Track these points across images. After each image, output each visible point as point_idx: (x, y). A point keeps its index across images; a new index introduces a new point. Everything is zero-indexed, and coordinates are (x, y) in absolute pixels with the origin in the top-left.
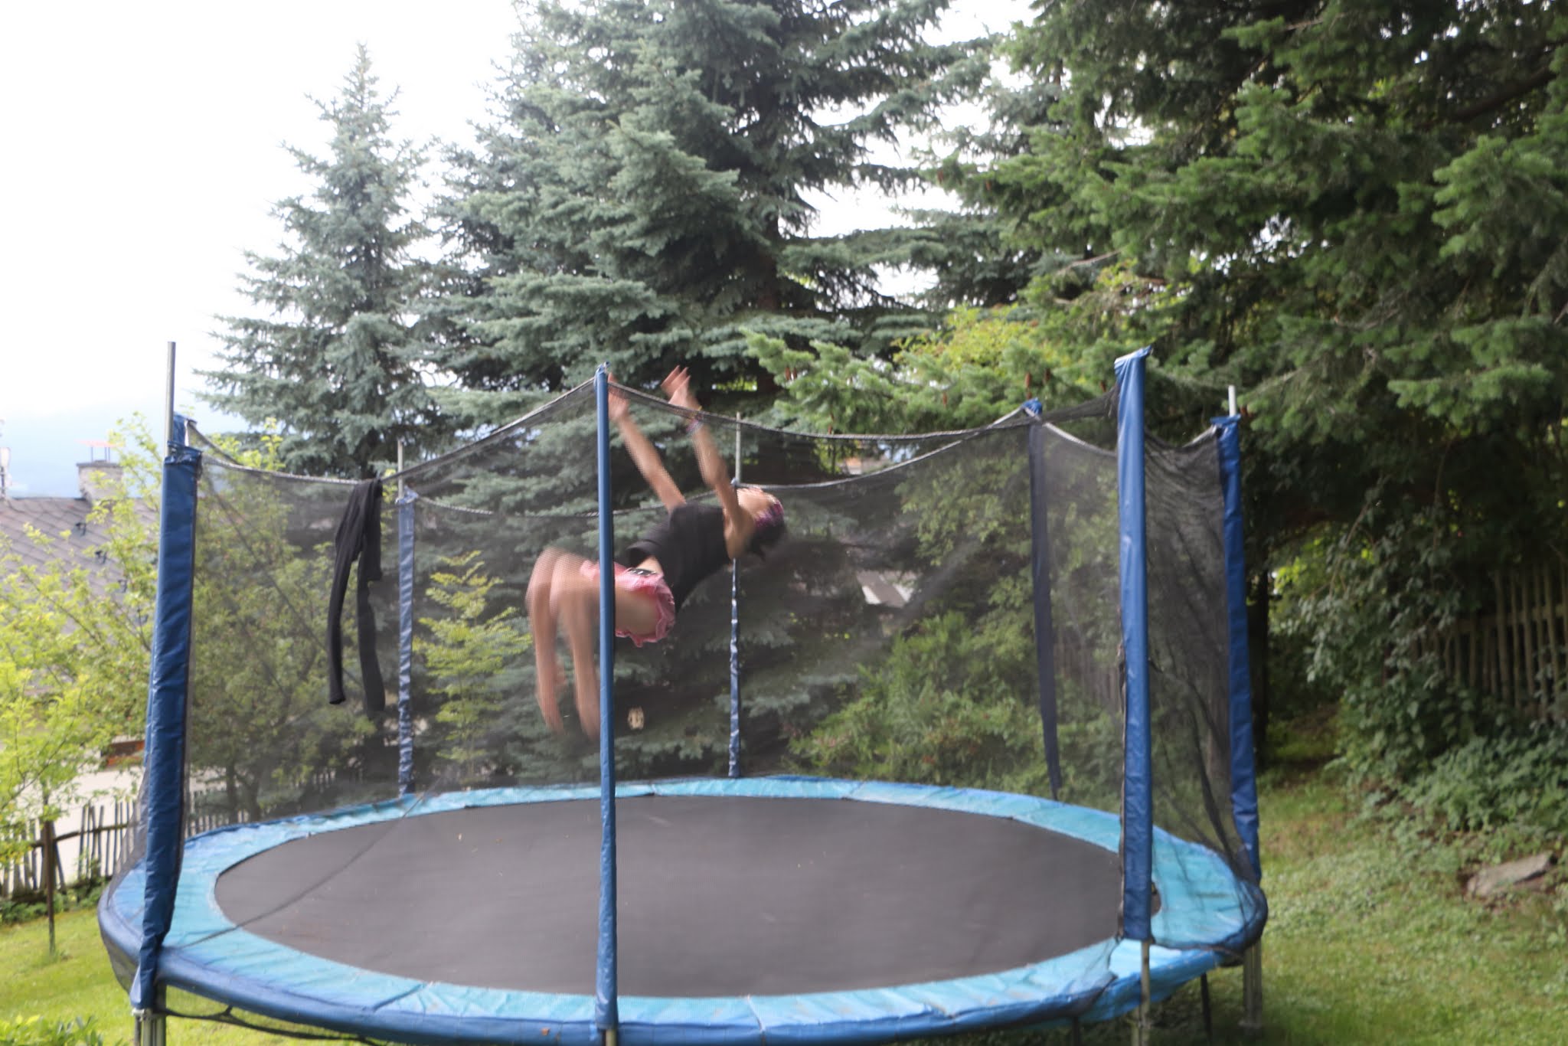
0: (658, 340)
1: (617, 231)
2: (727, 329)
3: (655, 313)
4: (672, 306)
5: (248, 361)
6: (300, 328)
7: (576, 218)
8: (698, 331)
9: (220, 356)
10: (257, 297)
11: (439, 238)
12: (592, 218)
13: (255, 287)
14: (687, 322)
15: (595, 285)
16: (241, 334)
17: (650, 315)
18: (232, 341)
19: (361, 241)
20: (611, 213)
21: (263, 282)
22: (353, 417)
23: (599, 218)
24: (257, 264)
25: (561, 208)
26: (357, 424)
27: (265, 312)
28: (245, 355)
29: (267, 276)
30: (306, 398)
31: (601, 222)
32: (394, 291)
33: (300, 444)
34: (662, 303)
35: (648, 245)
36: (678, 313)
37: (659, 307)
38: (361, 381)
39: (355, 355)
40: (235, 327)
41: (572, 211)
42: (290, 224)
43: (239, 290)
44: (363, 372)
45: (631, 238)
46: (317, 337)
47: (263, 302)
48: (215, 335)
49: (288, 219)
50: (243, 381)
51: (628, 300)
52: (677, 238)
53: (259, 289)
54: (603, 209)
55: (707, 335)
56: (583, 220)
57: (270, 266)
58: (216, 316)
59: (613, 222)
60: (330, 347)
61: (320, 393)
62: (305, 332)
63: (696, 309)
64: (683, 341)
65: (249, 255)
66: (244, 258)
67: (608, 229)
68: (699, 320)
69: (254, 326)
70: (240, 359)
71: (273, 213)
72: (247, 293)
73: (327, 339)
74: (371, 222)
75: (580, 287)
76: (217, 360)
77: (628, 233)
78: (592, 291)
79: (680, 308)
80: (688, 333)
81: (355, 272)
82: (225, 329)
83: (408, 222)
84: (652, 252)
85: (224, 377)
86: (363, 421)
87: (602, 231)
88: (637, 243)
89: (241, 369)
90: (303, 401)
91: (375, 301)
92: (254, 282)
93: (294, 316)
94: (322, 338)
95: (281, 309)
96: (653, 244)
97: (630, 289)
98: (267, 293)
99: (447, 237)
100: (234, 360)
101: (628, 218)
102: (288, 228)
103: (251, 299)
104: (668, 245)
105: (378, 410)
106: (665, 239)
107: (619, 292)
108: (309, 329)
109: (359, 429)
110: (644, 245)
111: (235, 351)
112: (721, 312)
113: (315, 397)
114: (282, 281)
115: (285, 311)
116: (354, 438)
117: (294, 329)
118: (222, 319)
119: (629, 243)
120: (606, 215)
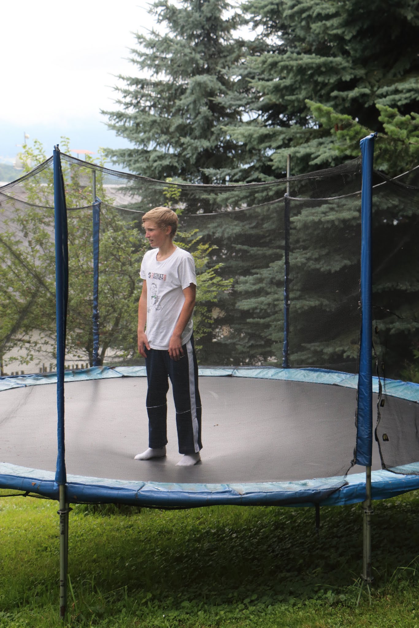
0: (347, 96)
1: (328, 23)
2: (393, 87)
3: (347, 77)
4: (361, 72)
5: (137, 105)
6: (167, 84)
7: (304, 15)
8: (375, 89)
9: (119, 102)
10: (143, 65)
11: (251, 24)
12: (315, 14)
13: (143, 58)
14: (370, 83)
15: (310, 61)
16: (133, 88)
17: (344, 79)
18: (127, 93)
19: (203, 28)
20: (327, 11)
21: (147, 55)
22: (192, 141)
23: (319, 15)
24: (144, 43)
25: (296, 9)
26: (194, 145)
27: (147, 74)
28: (134, 101)
29: (149, 51)
30: (168, 129)
31: (320, 17)
32: (223, 60)
33: (161, 157)
34: (353, 71)
35: (346, 33)
36: (364, 77)
37: (351, 74)
38: (197, 118)
39: (195, 102)
40: (131, 84)
41: (303, 11)
42: (161, 18)
43: (133, 61)
44: (199, 113)
45: (337, 28)
46: (176, 90)
47: (146, 68)
48: (117, 89)
49: (160, 15)
50: (130, 118)
51: (332, 70)
52: (365, 27)
53: (145, 59)
54: (322, 9)
55: (380, 91)
56: (309, 16)
57: (151, 45)
58: (120, 77)
59: (328, 17)
60: (183, 97)
61: (176, 125)
62: (169, 86)
63: (378, 74)
64: (364, 95)
65: (139, 37)
66: (136, 40)
67: (324, 22)
68: (378, 81)
69: (142, 83)
70: (131, 104)
71: (150, 11)
72: (137, 62)
73: (182, 91)
74: (209, 15)
75: (300, 62)
76: (118, 105)
77: (335, 25)
78: (307, 64)
79: (366, 74)
80: (367, 91)
81: (199, 49)
82: (124, 85)
83: (233, 14)
84: (347, 37)
85: (120, 116)
86: (199, 143)
87: (320, 24)
88: (339, 31)
89: (131, 111)
90: (166, 131)
91: (211, 67)
92: (141, 55)
93: (164, 77)
94: (179, 90)
95: (157, 72)
96: (349, 32)
97: (331, 62)
98: (149, 62)
99: (256, 24)
100: (128, 105)
101: (336, 15)
102: (159, 21)
103: (139, 66)
104: (359, 33)
105: (209, 137)
106: (357, 28)
107: (325, 64)
108: (173, 84)
109: (196, 148)
110: (344, 32)
111: (128, 99)
112: (395, 75)
113: (172, 129)
114: (158, 54)
115: (160, 73)
116: (193, 154)
117: (164, 85)
118: (123, 78)
119: (335, 32)
120: (324, 12)
